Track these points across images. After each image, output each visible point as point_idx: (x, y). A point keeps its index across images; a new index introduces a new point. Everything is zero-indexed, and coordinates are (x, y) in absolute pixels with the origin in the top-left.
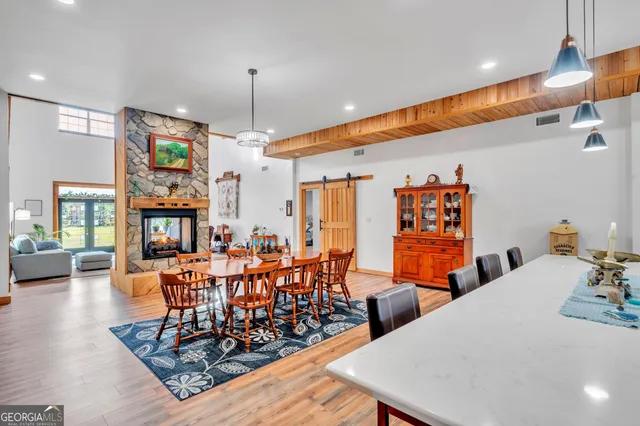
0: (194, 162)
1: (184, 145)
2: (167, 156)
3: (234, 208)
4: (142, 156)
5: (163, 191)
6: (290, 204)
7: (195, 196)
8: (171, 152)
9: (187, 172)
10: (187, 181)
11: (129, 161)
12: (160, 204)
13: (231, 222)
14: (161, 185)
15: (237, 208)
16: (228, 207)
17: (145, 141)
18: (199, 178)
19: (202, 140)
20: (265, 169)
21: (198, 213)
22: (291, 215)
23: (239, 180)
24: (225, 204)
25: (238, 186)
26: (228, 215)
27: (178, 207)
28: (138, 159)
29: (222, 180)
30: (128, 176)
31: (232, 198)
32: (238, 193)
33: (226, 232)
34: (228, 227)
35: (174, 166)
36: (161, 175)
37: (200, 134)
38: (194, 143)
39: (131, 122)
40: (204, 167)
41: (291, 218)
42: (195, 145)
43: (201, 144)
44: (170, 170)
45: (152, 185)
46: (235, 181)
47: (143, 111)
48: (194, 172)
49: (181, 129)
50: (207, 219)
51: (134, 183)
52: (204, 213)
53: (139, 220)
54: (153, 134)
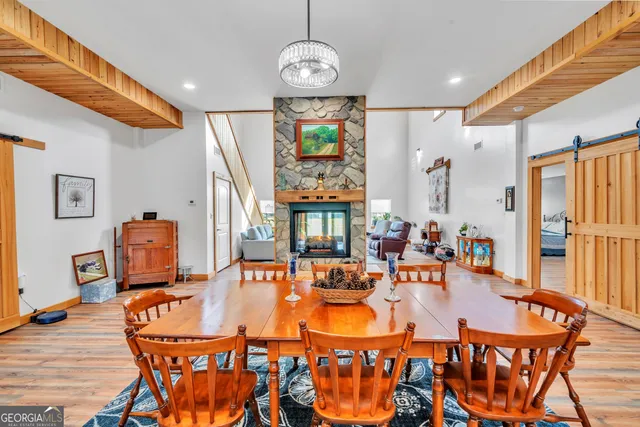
0: (347, 146)
1: (334, 127)
2: (313, 142)
3: (444, 202)
4: (289, 146)
5: (311, 183)
6: (511, 193)
7: (346, 187)
8: (319, 138)
9: (337, 158)
10: (338, 169)
11: (277, 153)
12: (304, 198)
13: (440, 218)
14: (309, 176)
15: (447, 201)
16: (438, 199)
17: (292, 130)
18: (353, 165)
19: (358, 117)
20: (478, 146)
21: (352, 207)
22: (512, 209)
23: (448, 167)
24: (435, 197)
25: (447, 174)
26: (437, 209)
27: (325, 200)
28: (285, 150)
29: (434, 169)
30: (277, 169)
31: (442, 188)
32: (447, 183)
33: (434, 229)
34: (436, 224)
35: (321, 153)
36: (310, 165)
37: (354, 111)
38: (347, 123)
39: (279, 113)
40: (359, 150)
41: (513, 214)
42: (348, 125)
43: (356, 122)
44: (318, 159)
45: (299, 177)
46: (444, 169)
47: (291, 99)
48: (347, 158)
49: (329, 110)
50: (364, 215)
51: (282, 176)
52: (359, 207)
53: (286, 215)
54: (299, 120)
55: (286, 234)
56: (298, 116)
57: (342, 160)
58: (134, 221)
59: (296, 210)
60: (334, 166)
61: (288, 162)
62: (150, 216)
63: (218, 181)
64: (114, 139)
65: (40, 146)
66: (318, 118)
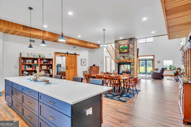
0: (130, 49)
1: (126, 46)
4: (118, 51)
7: (129, 59)
8: (123, 48)
11: (115, 52)
14: (121, 57)
17: (118, 47)
18: (131, 54)
19: (132, 43)
21: (131, 63)
27: (124, 62)
35: (124, 52)
36: (122, 54)
37: (131, 41)
38: (130, 44)
40: (133, 50)
47: (118, 41)
48: (130, 52)
49: (126, 42)
50: (134, 65)
51: (116, 57)
52: (133, 63)
53: (117, 65)
54: (119, 45)
55: (117, 69)
56: (119, 44)
57: (129, 53)
58: (92, 66)
59: (119, 64)
60: (127, 54)
61: (118, 54)
62: (94, 65)
63: (107, 58)
64: (89, 52)
65: (79, 55)
66: (124, 44)
